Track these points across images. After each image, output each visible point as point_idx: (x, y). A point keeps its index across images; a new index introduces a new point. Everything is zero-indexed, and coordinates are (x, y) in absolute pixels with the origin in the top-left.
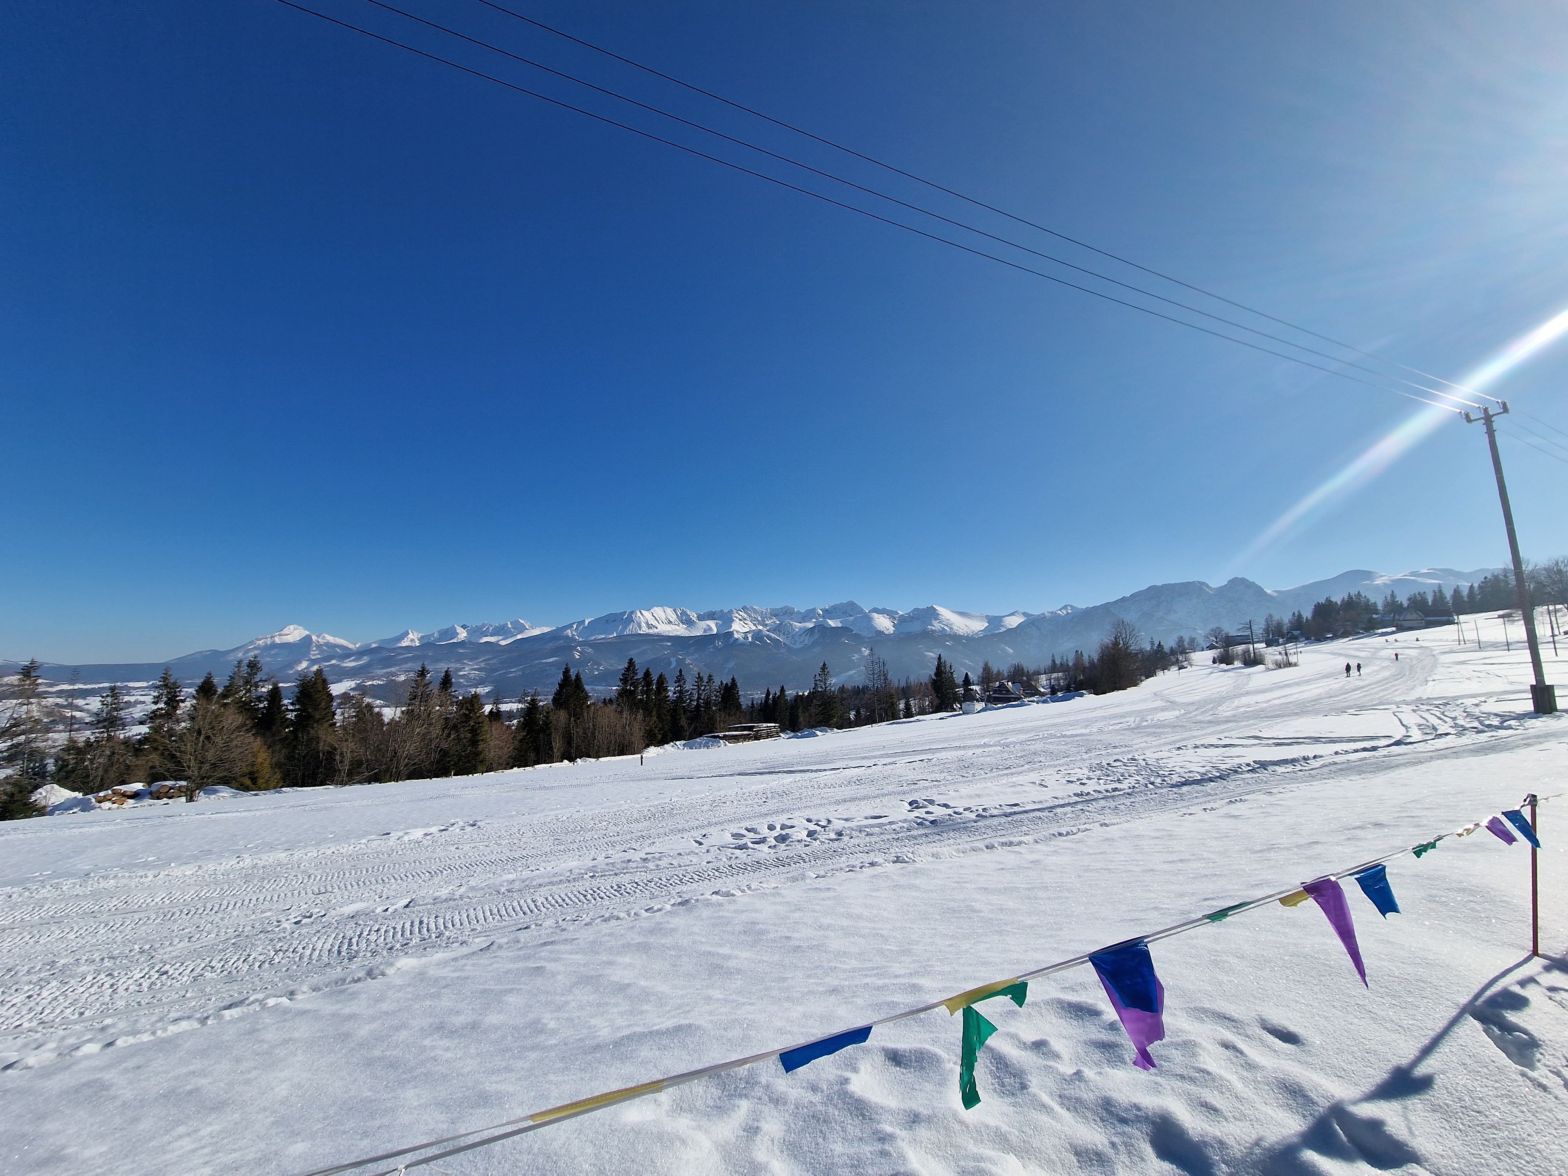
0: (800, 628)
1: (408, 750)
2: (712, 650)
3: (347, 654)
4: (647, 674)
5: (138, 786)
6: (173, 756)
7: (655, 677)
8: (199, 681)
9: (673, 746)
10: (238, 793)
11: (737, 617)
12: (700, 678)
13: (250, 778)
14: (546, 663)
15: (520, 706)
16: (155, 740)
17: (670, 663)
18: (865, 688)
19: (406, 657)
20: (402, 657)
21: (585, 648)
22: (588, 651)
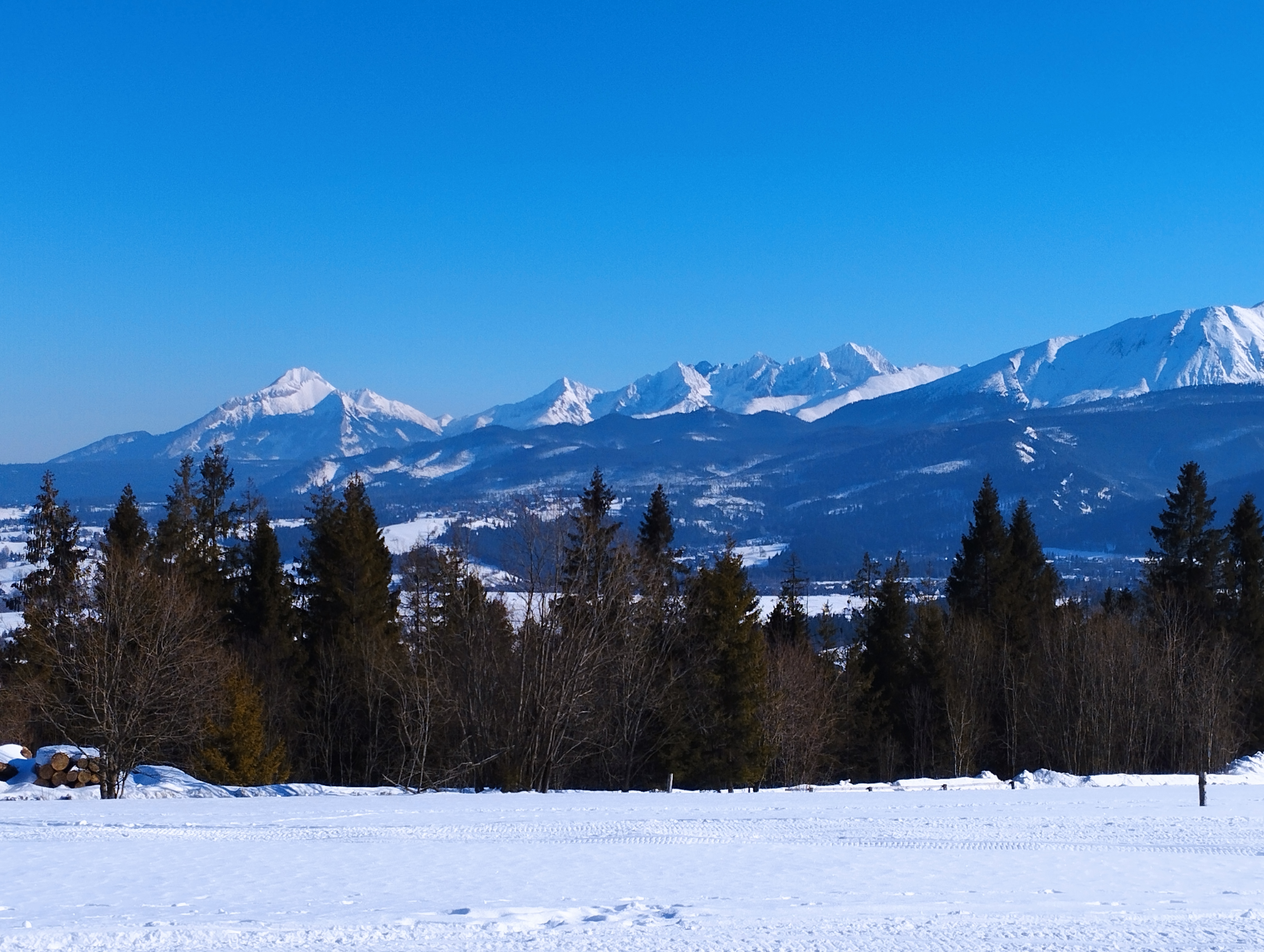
3: (422, 445)
5: (12, 752)
10: (201, 786)
13: (224, 753)
14: (934, 476)
15: (859, 603)
19: (562, 455)
20: (550, 454)
21: (1051, 432)
22: (1060, 440)
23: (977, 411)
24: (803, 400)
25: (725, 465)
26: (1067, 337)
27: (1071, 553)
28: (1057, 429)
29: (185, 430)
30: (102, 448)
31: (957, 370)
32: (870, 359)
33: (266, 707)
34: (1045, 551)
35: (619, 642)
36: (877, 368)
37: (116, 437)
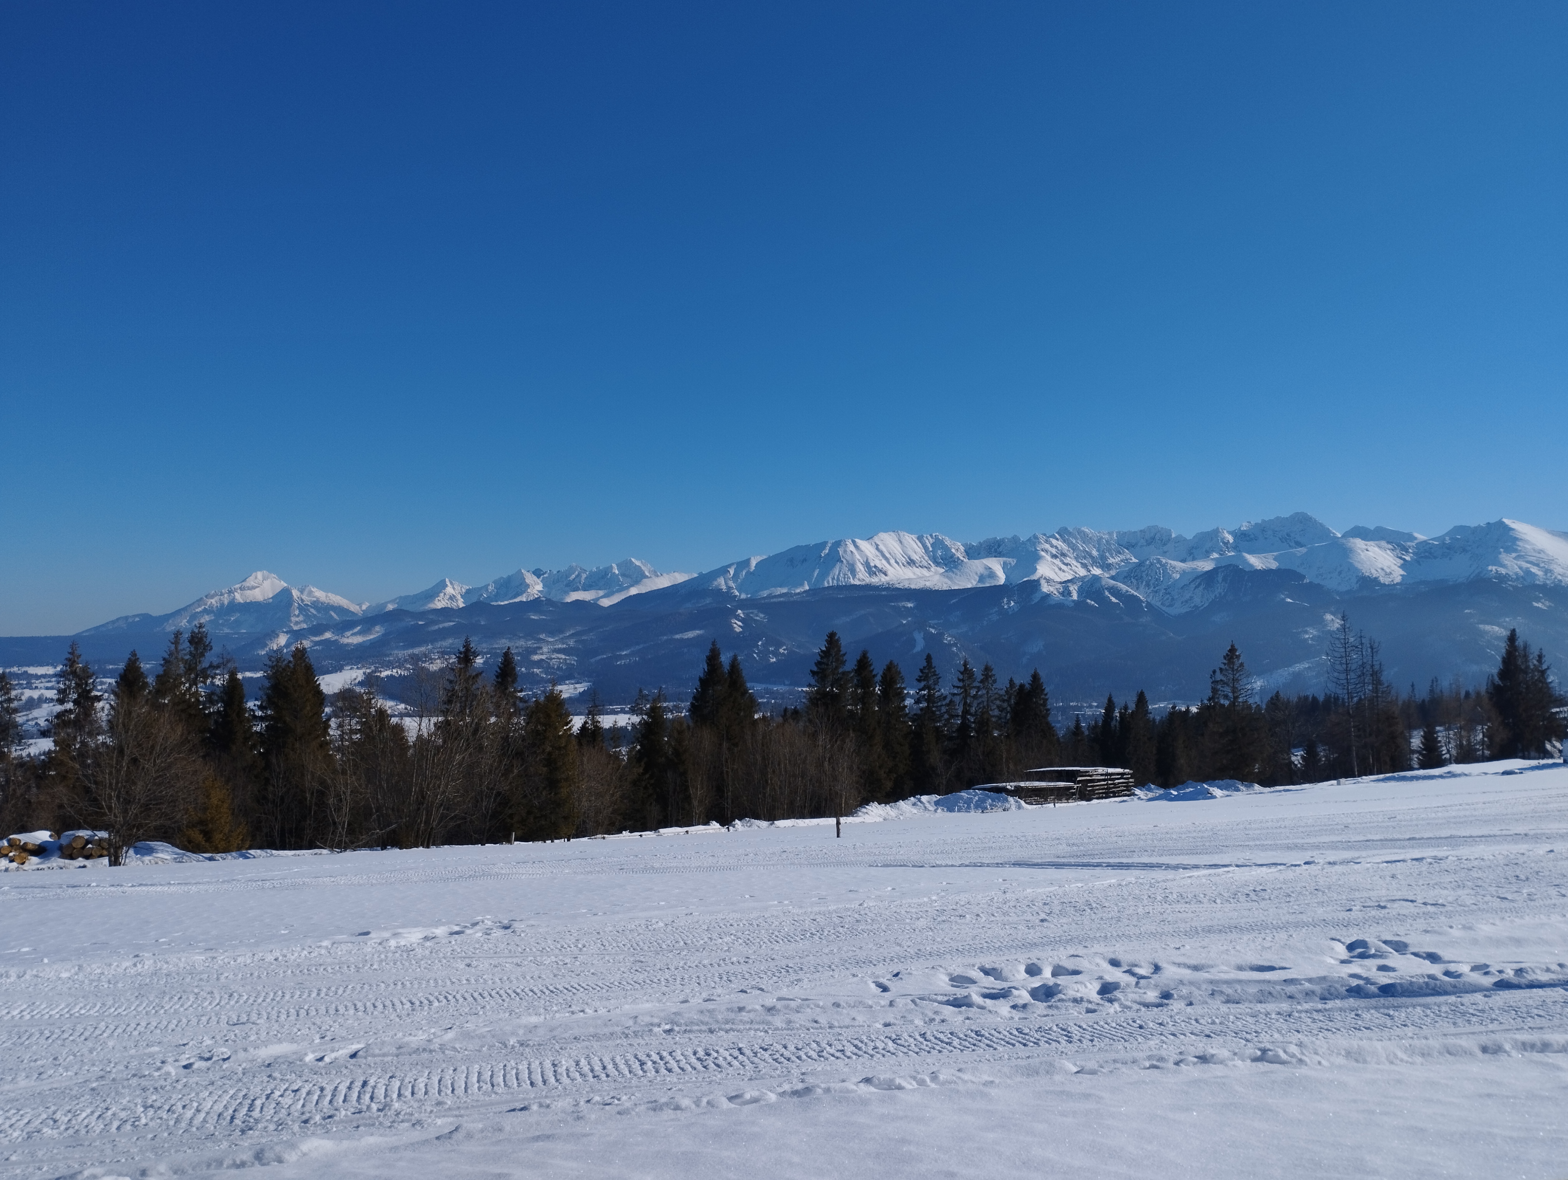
0: (1184, 573)
1: (444, 792)
2: (995, 618)
3: (348, 622)
4: (863, 663)
5: (43, 836)
6: (87, 790)
7: (878, 668)
8: (122, 666)
9: (914, 804)
10: (184, 854)
11: (1046, 551)
12: (966, 672)
13: (201, 831)
14: (682, 640)
15: (636, 719)
16: (62, 763)
17: (912, 643)
18: (1331, 702)
19: (444, 628)
20: (436, 627)
21: (752, 613)
22: (758, 618)
23: (708, 600)
24: (601, 593)
25: (552, 633)
26: (761, 556)
27: (764, 686)
28: (755, 611)
29: (178, 613)
30: (116, 625)
31: (696, 575)
32: (643, 568)
33: (233, 799)
34: (749, 685)
35: (480, 748)
36: (647, 574)
37: (127, 618)
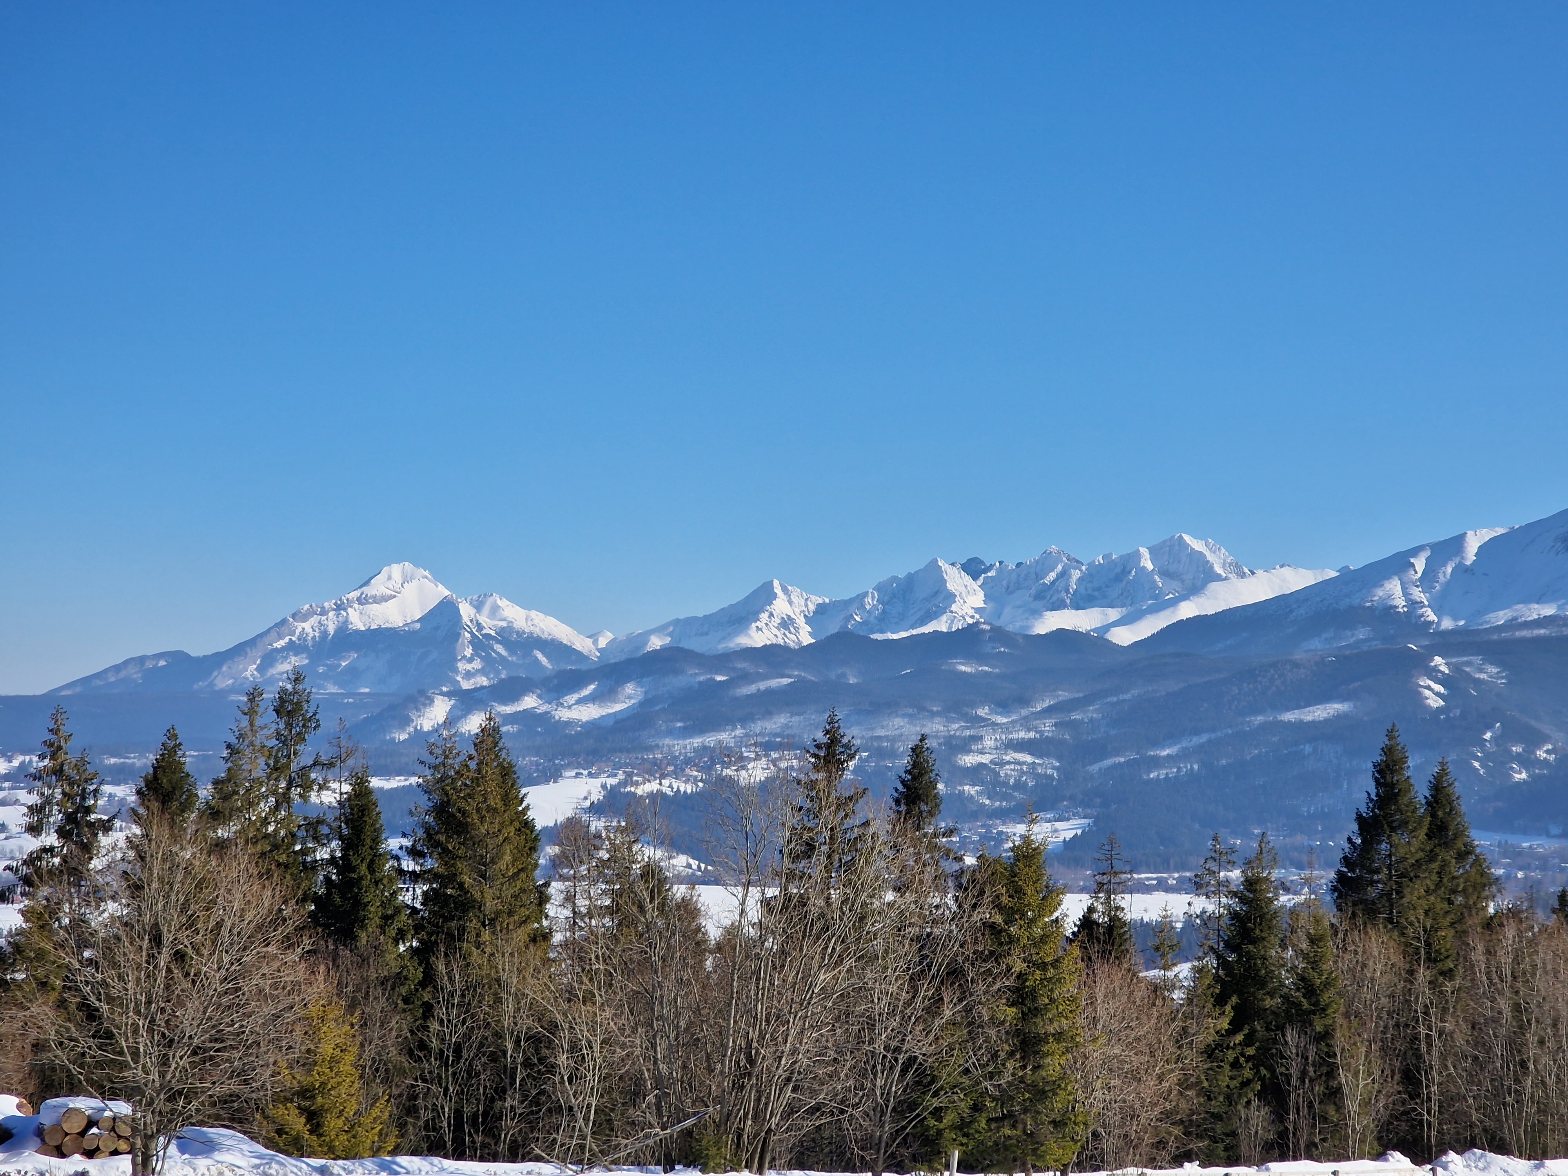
3: (572, 672)
8: (144, 760)
10: (271, 1157)
13: (302, 1111)
14: (1300, 725)
19: (770, 692)
20: (752, 689)
21: (1469, 664)
22: (1482, 676)
23: (1362, 633)
24: (1114, 614)
25: (1003, 706)
26: (1491, 527)
28: (1477, 660)
29: (239, 650)
30: (123, 674)
31: (1333, 574)
32: (1210, 557)
33: (362, 1045)
36: (1219, 570)
37: (142, 659)
